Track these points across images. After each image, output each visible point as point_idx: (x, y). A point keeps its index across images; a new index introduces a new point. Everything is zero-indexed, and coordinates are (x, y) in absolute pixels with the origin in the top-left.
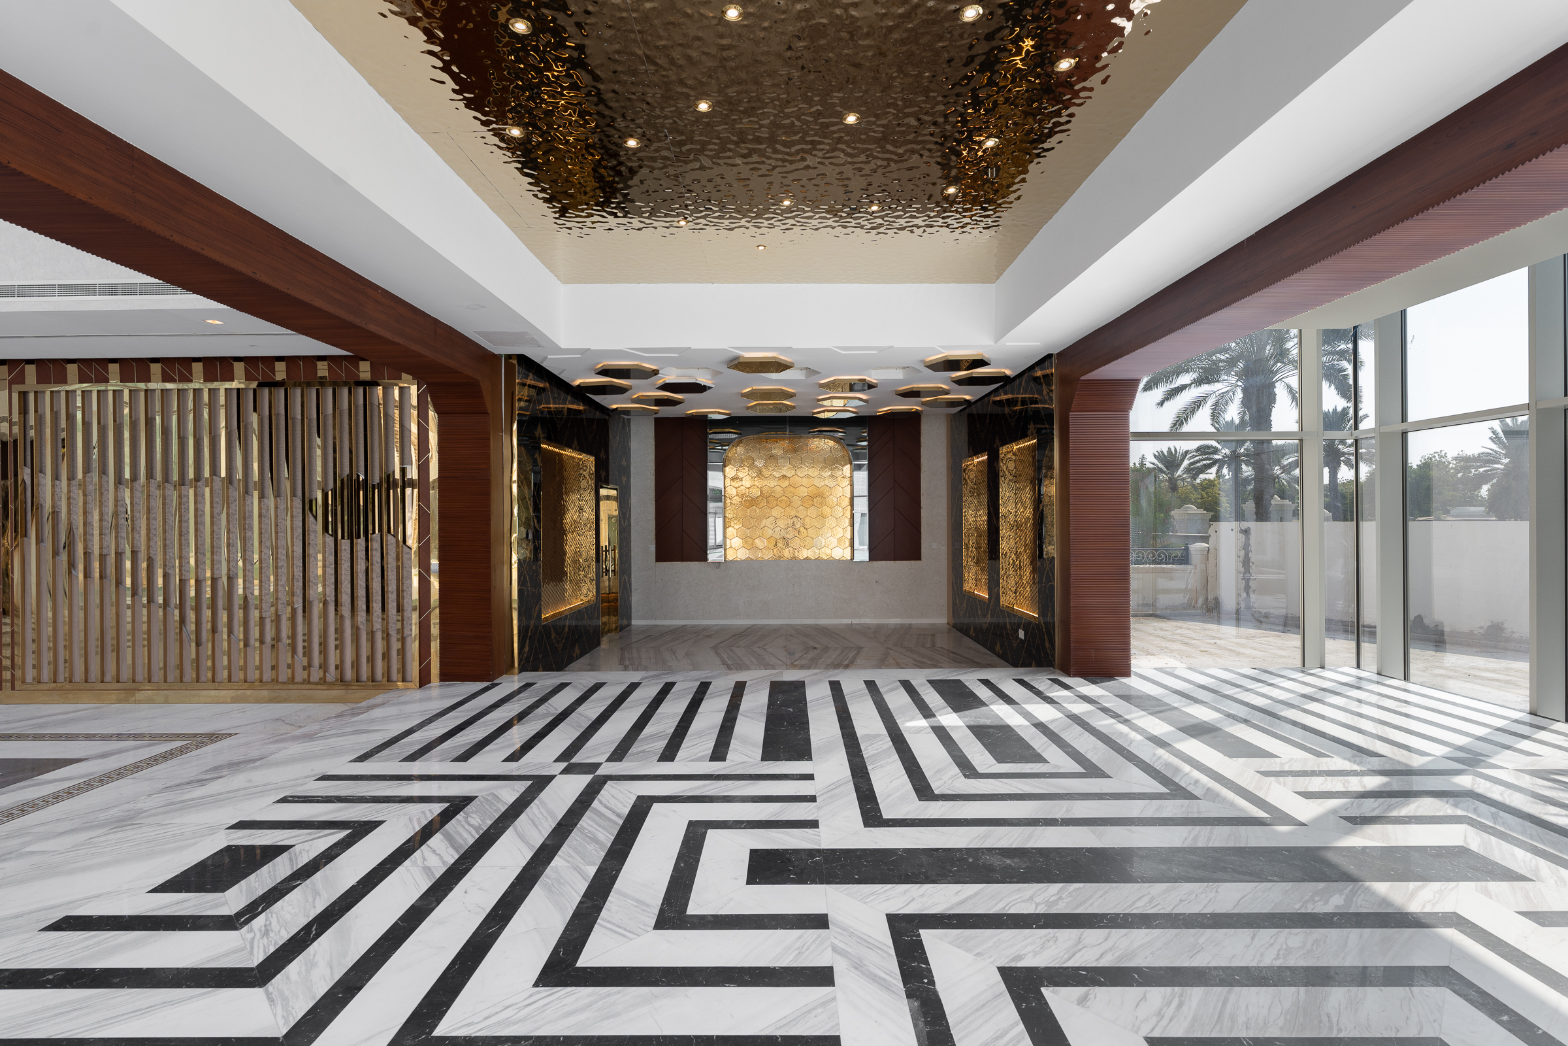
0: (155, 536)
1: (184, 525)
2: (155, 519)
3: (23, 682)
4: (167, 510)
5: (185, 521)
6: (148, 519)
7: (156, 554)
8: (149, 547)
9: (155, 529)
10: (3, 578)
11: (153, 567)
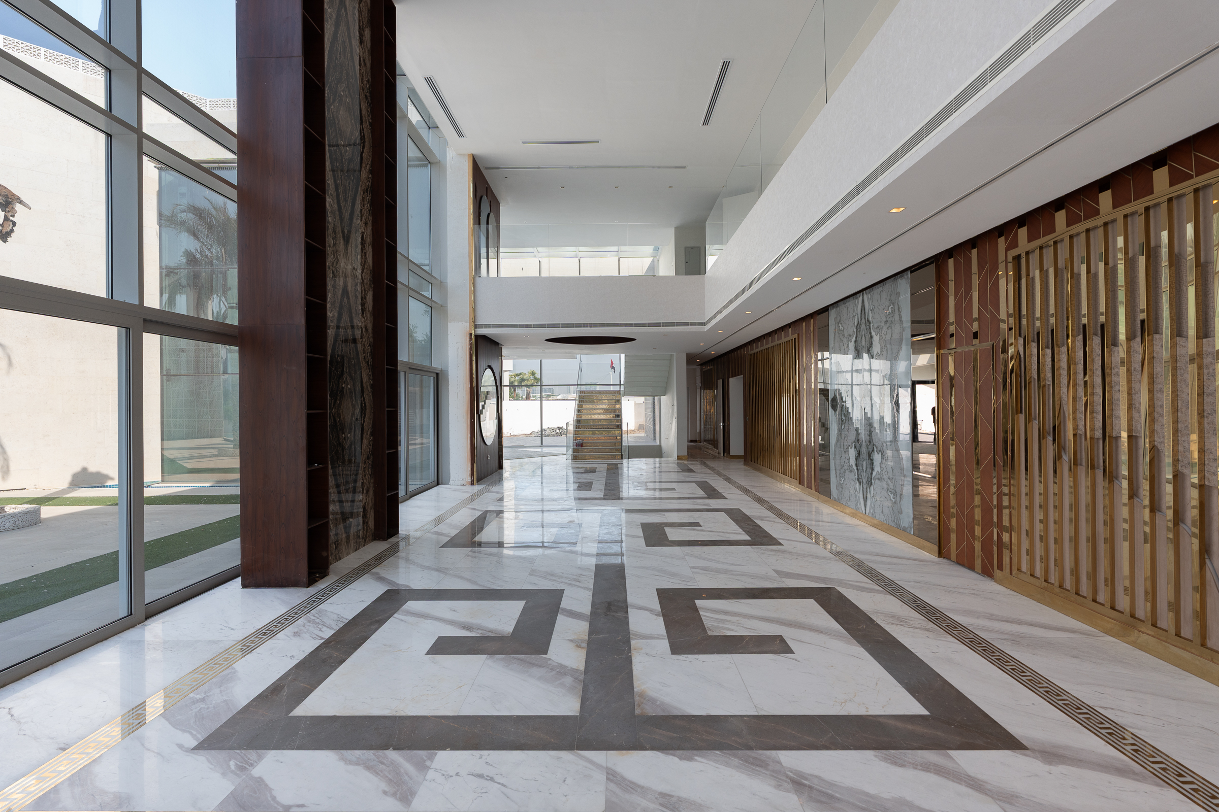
0: (1162, 415)
1: (1207, 399)
2: (1161, 391)
3: (1019, 570)
4: (1179, 377)
5: (1209, 395)
6: (1151, 391)
7: (1163, 442)
8: (1152, 432)
9: (1162, 406)
10: (1003, 455)
11: (1159, 461)
